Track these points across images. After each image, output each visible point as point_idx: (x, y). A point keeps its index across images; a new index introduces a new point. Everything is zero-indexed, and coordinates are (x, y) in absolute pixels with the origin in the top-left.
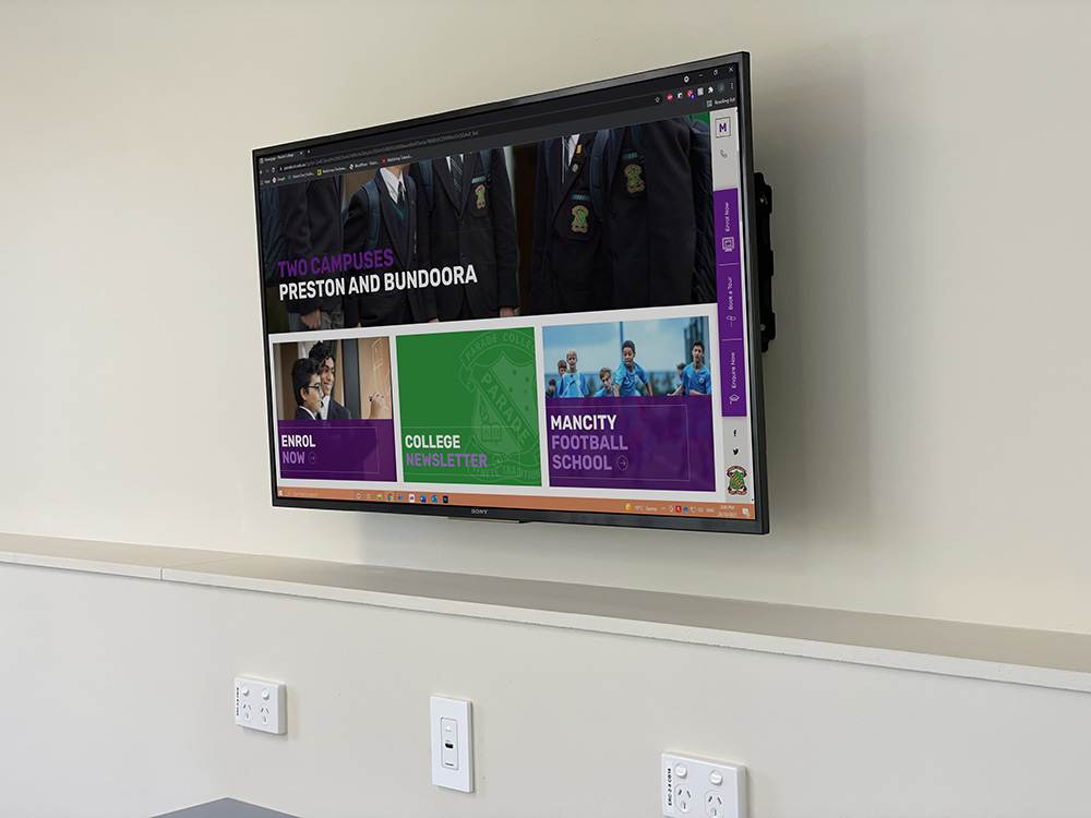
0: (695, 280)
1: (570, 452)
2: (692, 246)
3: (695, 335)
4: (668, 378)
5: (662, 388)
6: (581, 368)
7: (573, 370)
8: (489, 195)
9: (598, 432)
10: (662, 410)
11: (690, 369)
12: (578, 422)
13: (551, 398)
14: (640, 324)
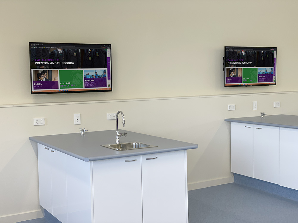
0: (105, 66)
1: (88, 84)
2: (105, 62)
3: (105, 71)
4: (101, 76)
5: (100, 77)
6: (89, 75)
7: (88, 75)
8: (76, 54)
9: (92, 82)
10: (100, 79)
11: (104, 75)
12: (89, 81)
13: (85, 78)
14: (98, 70)
